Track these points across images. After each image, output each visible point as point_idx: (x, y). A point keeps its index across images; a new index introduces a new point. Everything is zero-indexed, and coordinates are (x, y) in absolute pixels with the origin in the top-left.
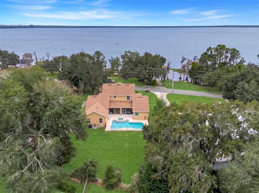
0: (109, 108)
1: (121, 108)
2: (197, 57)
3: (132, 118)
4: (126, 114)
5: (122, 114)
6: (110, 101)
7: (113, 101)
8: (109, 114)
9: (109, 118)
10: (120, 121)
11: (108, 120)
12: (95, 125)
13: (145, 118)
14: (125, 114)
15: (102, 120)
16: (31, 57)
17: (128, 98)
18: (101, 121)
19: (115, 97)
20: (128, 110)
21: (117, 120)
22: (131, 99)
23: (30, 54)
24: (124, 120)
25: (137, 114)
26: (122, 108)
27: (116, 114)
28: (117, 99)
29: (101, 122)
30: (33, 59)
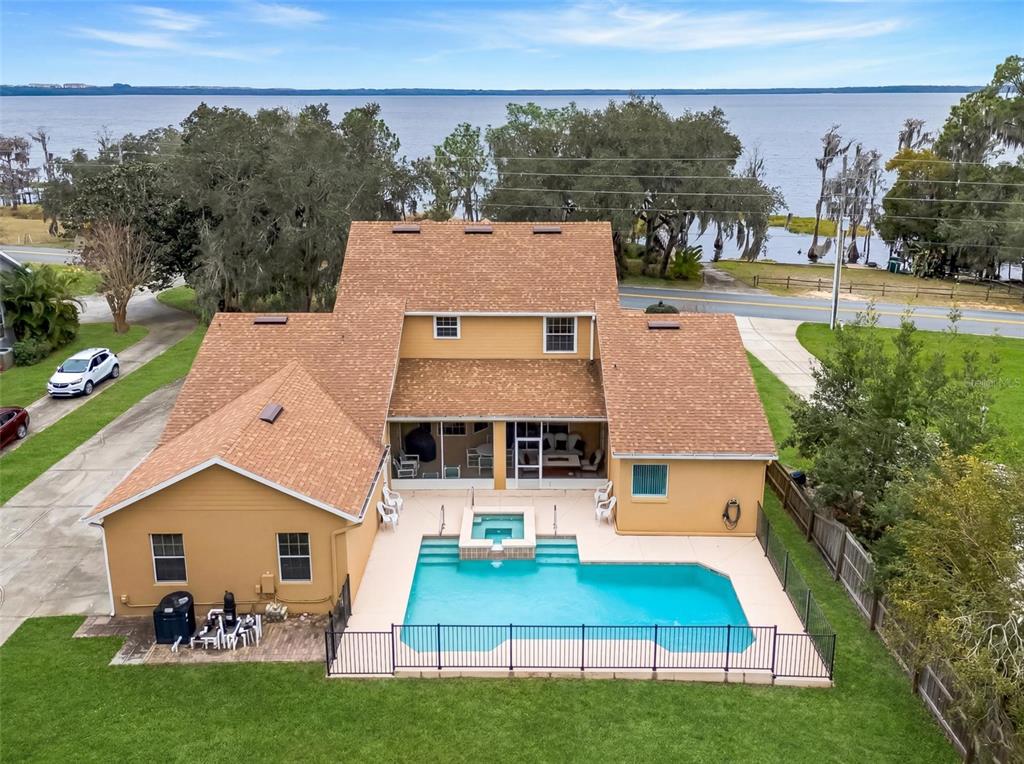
0: (393, 425)
1: (498, 417)
2: (921, 124)
3: (606, 521)
4: (549, 472)
5: (510, 474)
6: (407, 365)
7: (426, 360)
8: (395, 475)
9: (386, 518)
10: (497, 548)
11: (383, 539)
12: (230, 605)
13: (730, 515)
14: (534, 474)
15: (305, 550)
16: (22, 158)
17: (560, 332)
18: (294, 554)
19: (447, 326)
20: (561, 437)
21: (465, 542)
22: (584, 346)
23: (18, 143)
24: (529, 540)
25: (650, 477)
26: (510, 425)
27: (450, 475)
28: (466, 344)
29: (296, 568)
30: (31, 165)
